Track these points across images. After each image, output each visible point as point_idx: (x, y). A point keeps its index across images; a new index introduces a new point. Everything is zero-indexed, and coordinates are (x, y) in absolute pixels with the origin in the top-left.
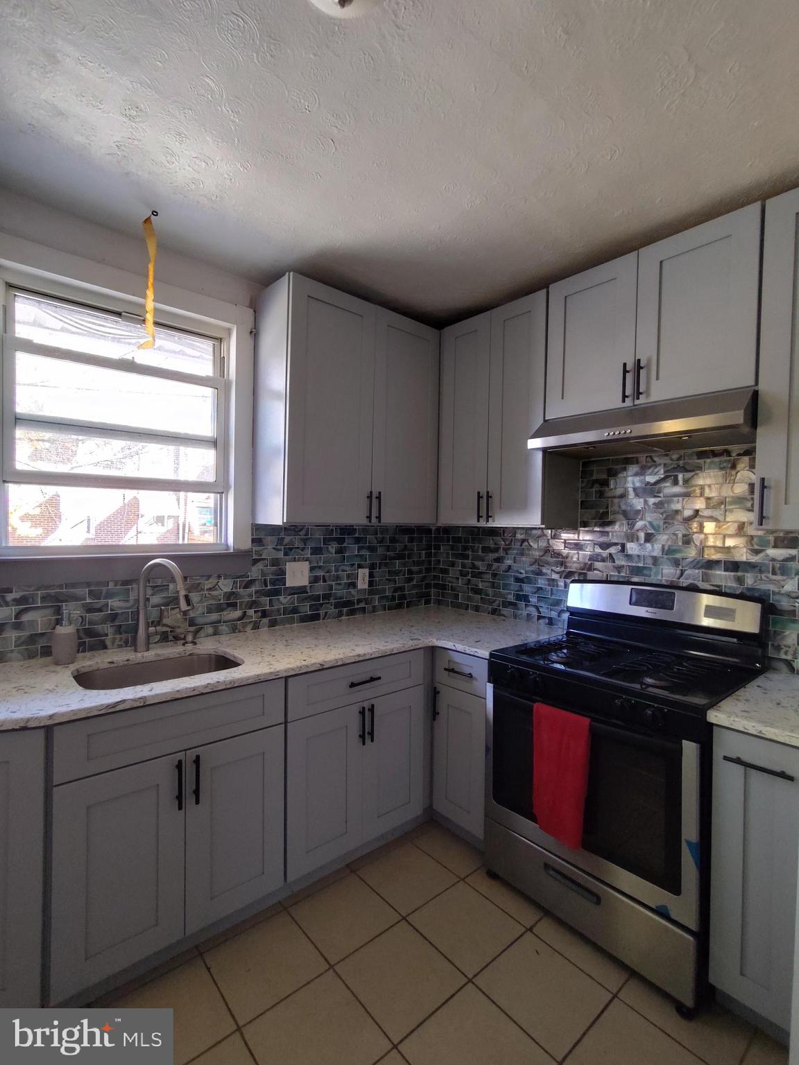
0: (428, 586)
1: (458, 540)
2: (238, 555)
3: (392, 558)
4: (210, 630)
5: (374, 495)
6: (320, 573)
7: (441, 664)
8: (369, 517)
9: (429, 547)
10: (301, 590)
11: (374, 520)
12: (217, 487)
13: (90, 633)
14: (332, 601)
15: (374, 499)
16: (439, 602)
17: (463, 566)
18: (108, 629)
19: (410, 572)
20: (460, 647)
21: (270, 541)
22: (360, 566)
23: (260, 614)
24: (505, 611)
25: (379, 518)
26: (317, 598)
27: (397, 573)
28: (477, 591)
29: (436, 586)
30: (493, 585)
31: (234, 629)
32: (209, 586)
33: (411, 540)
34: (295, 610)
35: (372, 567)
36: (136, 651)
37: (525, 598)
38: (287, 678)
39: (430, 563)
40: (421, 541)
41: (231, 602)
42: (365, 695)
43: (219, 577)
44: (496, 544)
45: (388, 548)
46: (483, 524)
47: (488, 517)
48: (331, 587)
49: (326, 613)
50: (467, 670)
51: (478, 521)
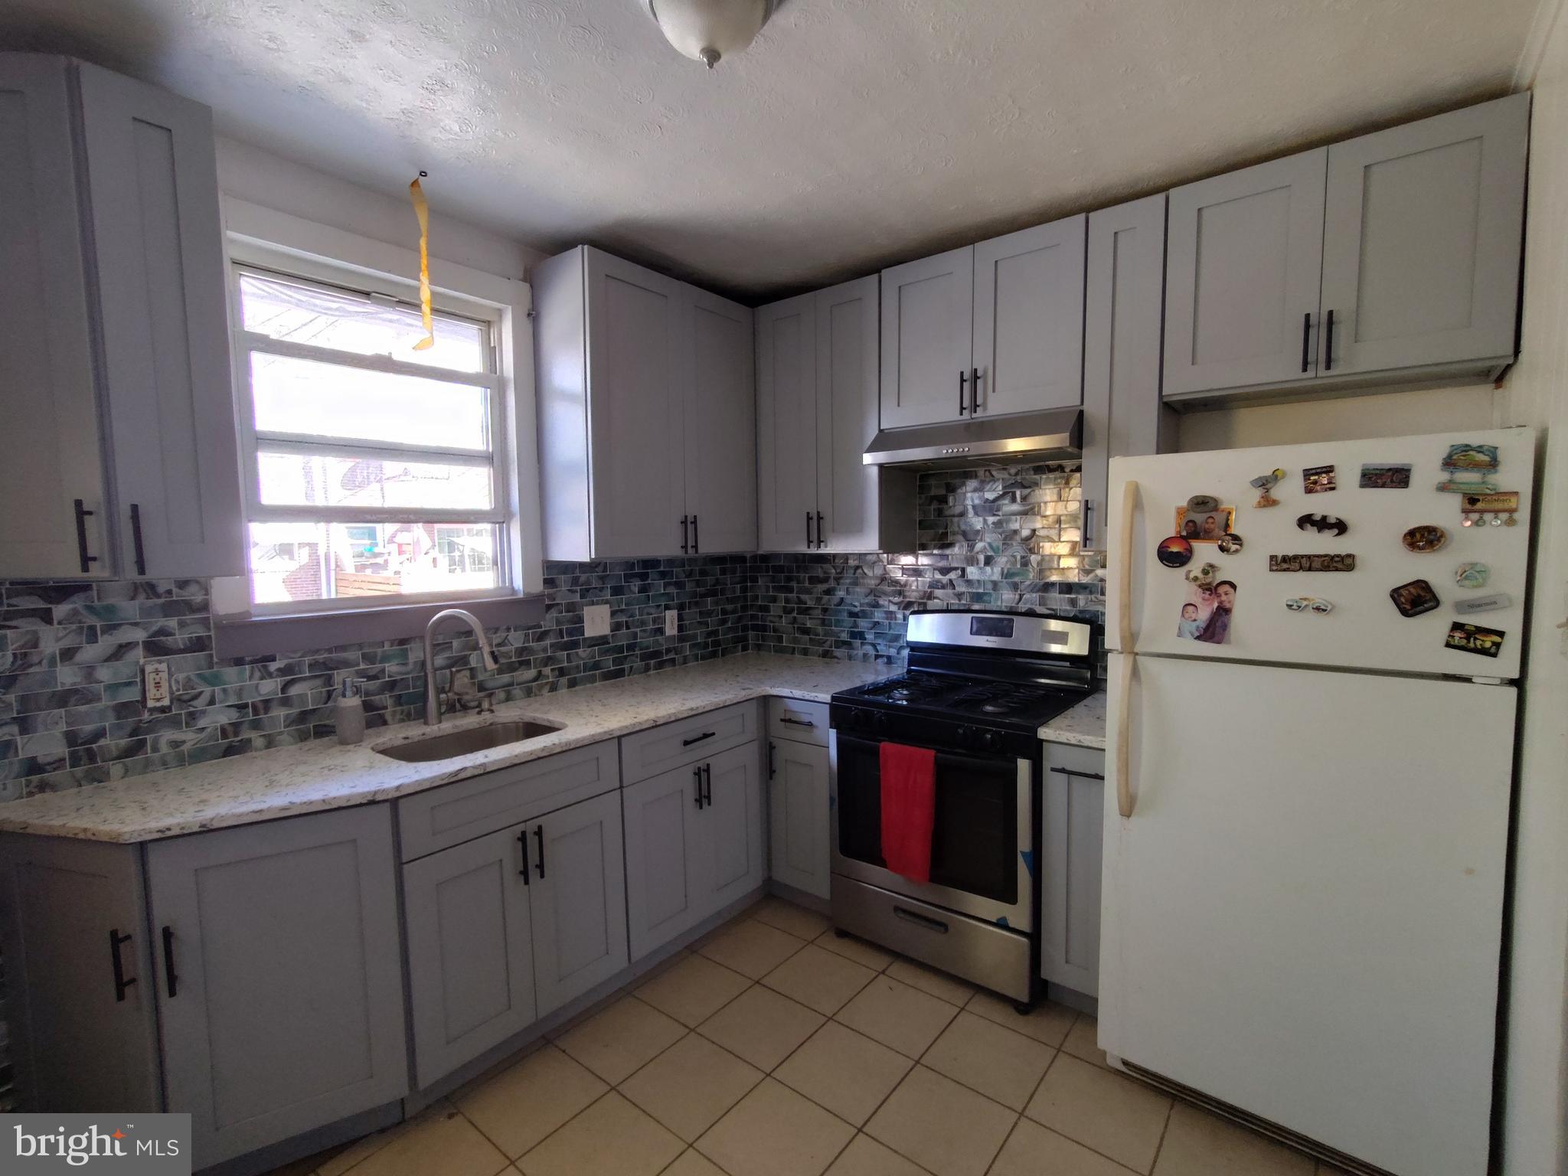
0: (745, 628)
1: (779, 569)
2: (530, 601)
3: (703, 596)
4: (502, 695)
5: (690, 520)
6: (623, 618)
7: (777, 714)
8: (685, 547)
9: (744, 580)
10: (601, 641)
11: (690, 551)
12: (499, 516)
14: (638, 652)
15: (689, 524)
16: (759, 647)
17: (787, 601)
18: (387, 700)
19: (724, 612)
20: (797, 693)
22: (667, 608)
23: (557, 673)
24: (838, 652)
25: (695, 547)
26: (620, 649)
27: (709, 614)
28: (806, 631)
29: (755, 628)
30: (823, 623)
31: (529, 693)
32: (498, 640)
33: (723, 572)
34: (596, 666)
35: (681, 608)
36: (426, 723)
37: (861, 636)
38: (620, 738)
39: (745, 598)
40: (734, 572)
41: (523, 659)
42: (698, 754)
43: (508, 629)
44: (825, 573)
45: (698, 584)
46: (814, 550)
47: (820, 542)
48: (635, 636)
49: (631, 667)
50: (806, 719)
51: (809, 547)
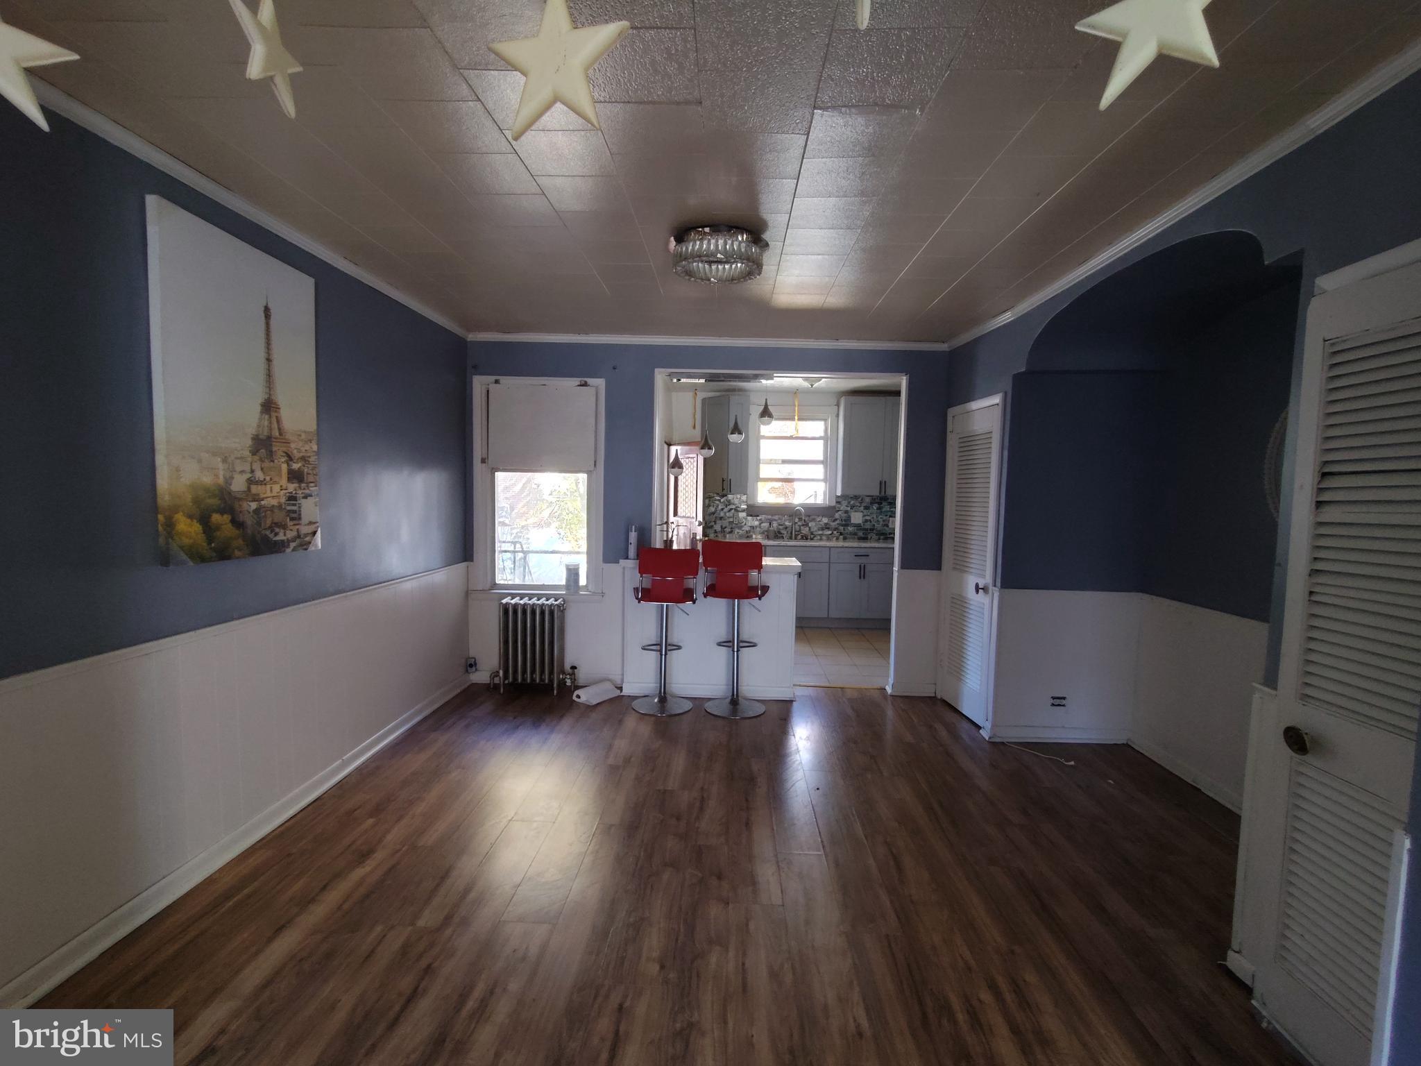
2: (830, 508)
8: (880, 492)
10: (858, 526)
11: (883, 494)
13: (779, 533)
14: (874, 531)
15: (883, 484)
18: (784, 532)
21: (845, 503)
23: (839, 534)
25: (885, 492)
26: (867, 530)
31: (828, 539)
32: (819, 519)
34: (855, 534)
38: (830, 547)
41: (827, 527)
42: (863, 560)
43: (822, 516)
48: (874, 525)
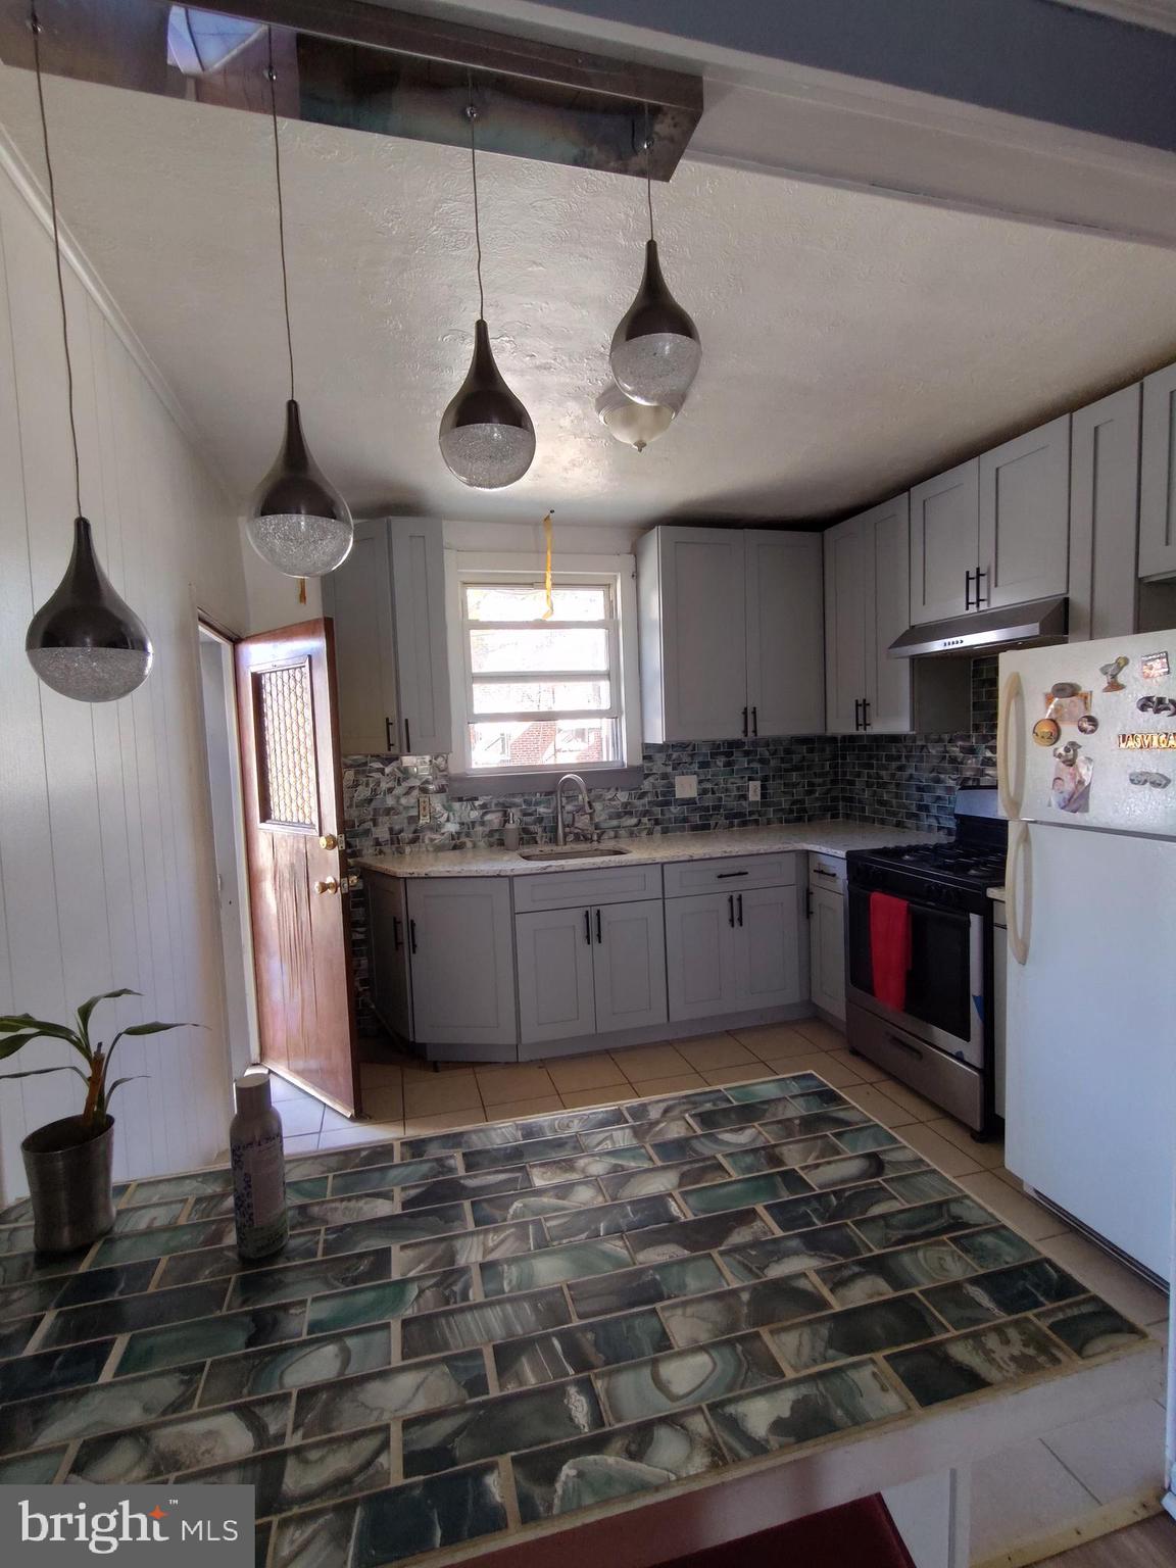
0: (835, 799)
2: (632, 771)
3: (786, 770)
4: (612, 834)
5: (750, 711)
6: (709, 786)
7: (814, 866)
8: (746, 732)
9: (835, 757)
10: (689, 802)
11: (750, 734)
12: (613, 713)
13: (525, 831)
15: (749, 715)
16: (847, 816)
17: (869, 776)
18: (537, 829)
19: (811, 784)
20: (824, 850)
21: (660, 758)
22: (750, 779)
23: (653, 822)
24: (910, 823)
25: (755, 731)
26: (707, 809)
27: (795, 785)
28: (882, 803)
29: (845, 799)
30: (897, 796)
31: (631, 834)
32: (610, 797)
33: (810, 751)
34: (685, 820)
35: (765, 779)
36: (557, 845)
37: (926, 808)
38: (663, 864)
39: (836, 774)
40: (823, 750)
41: (627, 809)
42: (733, 885)
43: (617, 789)
45: (783, 760)
46: (861, 731)
47: (866, 725)
49: (717, 823)
50: (832, 872)
51: (857, 729)
